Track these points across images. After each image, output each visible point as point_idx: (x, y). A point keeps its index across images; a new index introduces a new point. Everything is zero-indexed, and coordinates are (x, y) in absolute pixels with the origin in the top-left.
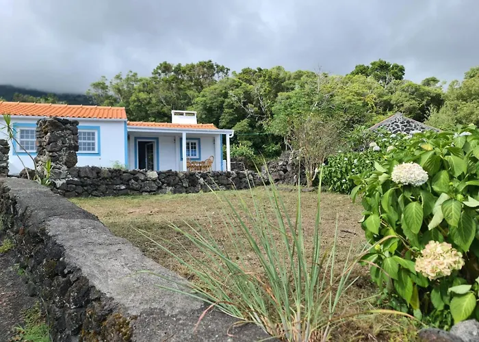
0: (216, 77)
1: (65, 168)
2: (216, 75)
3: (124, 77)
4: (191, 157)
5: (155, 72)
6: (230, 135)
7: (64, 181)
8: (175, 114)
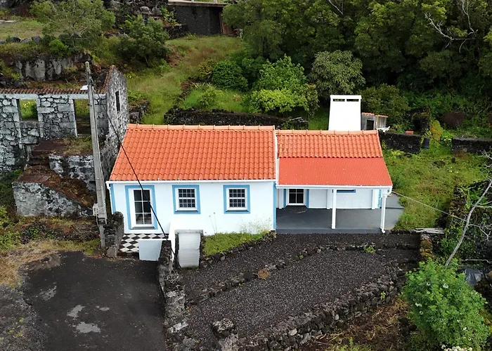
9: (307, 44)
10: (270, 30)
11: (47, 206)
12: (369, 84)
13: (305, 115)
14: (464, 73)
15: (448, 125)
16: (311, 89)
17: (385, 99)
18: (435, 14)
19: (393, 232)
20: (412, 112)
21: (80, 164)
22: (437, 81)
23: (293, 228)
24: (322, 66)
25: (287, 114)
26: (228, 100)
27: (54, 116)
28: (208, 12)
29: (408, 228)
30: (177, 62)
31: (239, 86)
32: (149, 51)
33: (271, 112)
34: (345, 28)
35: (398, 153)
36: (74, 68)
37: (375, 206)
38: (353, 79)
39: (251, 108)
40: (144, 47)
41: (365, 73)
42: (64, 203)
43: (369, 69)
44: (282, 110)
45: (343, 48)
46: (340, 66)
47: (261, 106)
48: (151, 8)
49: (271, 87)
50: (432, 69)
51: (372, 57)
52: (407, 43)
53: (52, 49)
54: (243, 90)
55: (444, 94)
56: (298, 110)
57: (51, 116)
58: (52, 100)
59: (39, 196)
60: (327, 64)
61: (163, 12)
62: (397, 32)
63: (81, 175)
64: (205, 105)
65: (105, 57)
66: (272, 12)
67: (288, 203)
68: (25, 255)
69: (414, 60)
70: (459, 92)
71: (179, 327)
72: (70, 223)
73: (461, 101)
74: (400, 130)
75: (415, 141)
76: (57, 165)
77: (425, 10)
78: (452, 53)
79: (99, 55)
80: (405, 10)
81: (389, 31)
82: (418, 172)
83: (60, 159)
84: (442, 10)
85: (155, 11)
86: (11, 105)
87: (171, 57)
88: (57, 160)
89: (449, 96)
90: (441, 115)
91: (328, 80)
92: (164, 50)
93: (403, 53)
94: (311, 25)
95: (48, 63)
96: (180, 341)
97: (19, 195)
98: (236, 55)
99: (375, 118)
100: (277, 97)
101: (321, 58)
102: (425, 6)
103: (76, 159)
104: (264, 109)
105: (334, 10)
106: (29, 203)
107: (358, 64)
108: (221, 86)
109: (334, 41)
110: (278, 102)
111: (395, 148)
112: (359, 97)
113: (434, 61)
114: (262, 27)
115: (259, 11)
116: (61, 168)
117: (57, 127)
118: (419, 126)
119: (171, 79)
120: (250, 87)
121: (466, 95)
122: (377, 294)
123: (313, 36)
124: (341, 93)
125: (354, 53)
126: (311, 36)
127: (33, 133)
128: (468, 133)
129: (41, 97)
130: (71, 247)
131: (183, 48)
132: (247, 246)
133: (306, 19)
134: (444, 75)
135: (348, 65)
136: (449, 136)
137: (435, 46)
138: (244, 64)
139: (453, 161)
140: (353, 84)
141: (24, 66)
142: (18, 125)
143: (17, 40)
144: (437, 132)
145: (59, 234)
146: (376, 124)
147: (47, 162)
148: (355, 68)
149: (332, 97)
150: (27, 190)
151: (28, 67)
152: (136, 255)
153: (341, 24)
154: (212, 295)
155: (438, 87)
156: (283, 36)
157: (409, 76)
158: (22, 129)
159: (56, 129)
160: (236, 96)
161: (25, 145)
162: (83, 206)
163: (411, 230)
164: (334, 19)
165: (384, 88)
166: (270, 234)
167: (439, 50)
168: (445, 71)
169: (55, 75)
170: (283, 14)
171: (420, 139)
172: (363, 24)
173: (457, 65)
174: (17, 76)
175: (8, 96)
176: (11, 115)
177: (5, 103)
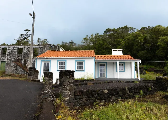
0: (129, 32)
1: (69, 92)
2: (130, 31)
3: (94, 35)
4: (121, 70)
5: (105, 32)
6: (139, 62)
7: (68, 98)
8: (114, 51)
27: (27, 52)
42: (21, 71)
57: (26, 53)
58: (27, 48)
59: (13, 68)
76: (23, 62)
83: (24, 60)
86: (16, 49)
88: (23, 60)
90: (147, 70)
97: (7, 67)
106: (10, 70)
113: (142, 53)
116: (24, 63)
117: (27, 56)
121: (154, 65)
126: (104, 52)
127: (20, 58)
129: (25, 47)
142: (16, 55)
147: (20, 61)
150: (10, 65)
158: (17, 56)
164: (110, 47)
175: (16, 47)
176: (15, 52)
177: (14, 49)
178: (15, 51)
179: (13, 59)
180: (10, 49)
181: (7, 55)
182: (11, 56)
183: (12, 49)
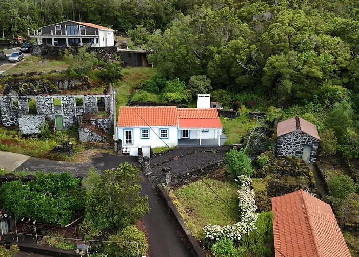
9: (186, 72)
10: (170, 66)
11: (91, 138)
12: (214, 89)
13: (186, 103)
14: (256, 84)
15: (248, 107)
16: (189, 92)
17: (221, 96)
18: (241, 59)
19: (223, 146)
20: (233, 101)
21: (102, 122)
22: (244, 88)
23: (185, 145)
24: (193, 82)
25: (179, 103)
26: (151, 97)
28: (137, 56)
29: (229, 145)
30: (125, 80)
31: (156, 91)
32: (114, 76)
33: (171, 102)
34: (203, 65)
35: (226, 118)
36: (80, 84)
37: (216, 138)
38: (207, 87)
39: (163, 100)
40: (112, 74)
41: (212, 84)
42: (98, 136)
43: (214, 83)
44: (176, 101)
45: (202, 73)
46: (201, 82)
47: (167, 99)
48: (110, 54)
49: (171, 91)
50: (241, 83)
51: (215, 78)
52: (230, 71)
53: (71, 75)
54: (157, 93)
55: (247, 93)
56: (183, 101)
57: (88, 104)
58: (89, 97)
59: (88, 134)
60: (195, 81)
61: (115, 56)
62: (226, 66)
63: (102, 126)
64: (143, 100)
65: (94, 79)
66: (170, 58)
67: (182, 137)
68: (89, 153)
69: (233, 79)
70: (254, 92)
71: (149, 173)
72: (101, 144)
73: (255, 97)
74: (227, 109)
75: (233, 113)
76: (93, 122)
77: (237, 57)
78: (249, 76)
79: (91, 77)
80: (229, 58)
81: (222, 66)
82: (234, 126)
83: (95, 120)
84: (244, 58)
85: (112, 56)
86: (74, 100)
87: (122, 78)
88: (93, 120)
89: (249, 94)
90: (246, 103)
91: (196, 88)
92: (120, 75)
93: (229, 76)
94: (187, 63)
95: (69, 81)
96: (150, 177)
97: (81, 134)
98: (154, 77)
99: (216, 104)
100: (174, 95)
101: (193, 78)
102: (237, 56)
103: (101, 120)
104: (168, 101)
105: (198, 57)
106: (85, 136)
107: (209, 81)
108: (148, 91)
109: (198, 70)
110: (175, 98)
111: (225, 116)
112: (209, 95)
113: (242, 79)
114: (166, 65)
115: (164, 57)
116: (95, 124)
118: (236, 107)
119: (124, 88)
120: (160, 91)
121: (257, 94)
122: (217, 164)
123: (189, 68)
124: (202, 93)
125: (207, 76)
126: (188, 68)
127: (81, 111)
128: (257, 110)
129: (85, 96)
130: (104, 151)
131: (127, 74)
132: (168, 151)
133: (186, 61)
134: (246, 85)
135: (205, 81)
136: (248, 111)
137: (242, 72)
138: (157, 81)
139: (249, 121)
140: (207, 90)
141: (59, 83)
142: (75, 107)
143: (55, 72)
144: (243, 110)
145: (98, 147)
146: (217, 106)
147: (89, 121)
148: (208, 83)
149: (199, 95)
150: (84, 131)
151: (61, 83)
152: (128, 154)
153: (201, 63)
154: (159, 165)
155: (245, 91)
156: (175, 68)
157: (232, 86)
158: (77, 109)
159: (90, 109)
160: (155, 95)
161: (77, 115)
162: (104, 137)
163: (230, 145)
164: (198, 61)
165: (220, 91)
166: (177, 147)
167: (244, 74)
168: (247, 83)
169: (72, 87)
170: (175, 59)
171: (235, 112)
172: (211, 63)
173: (252, 81)
174: (57, 88)
175: (72, 96)
176: (73, 104)
177: (71, 99)
178: (73, 102)
179: (71, 113)
180: (64, 99)
181: (62, 108)
182: (68, 109)
183: (68, 99)
